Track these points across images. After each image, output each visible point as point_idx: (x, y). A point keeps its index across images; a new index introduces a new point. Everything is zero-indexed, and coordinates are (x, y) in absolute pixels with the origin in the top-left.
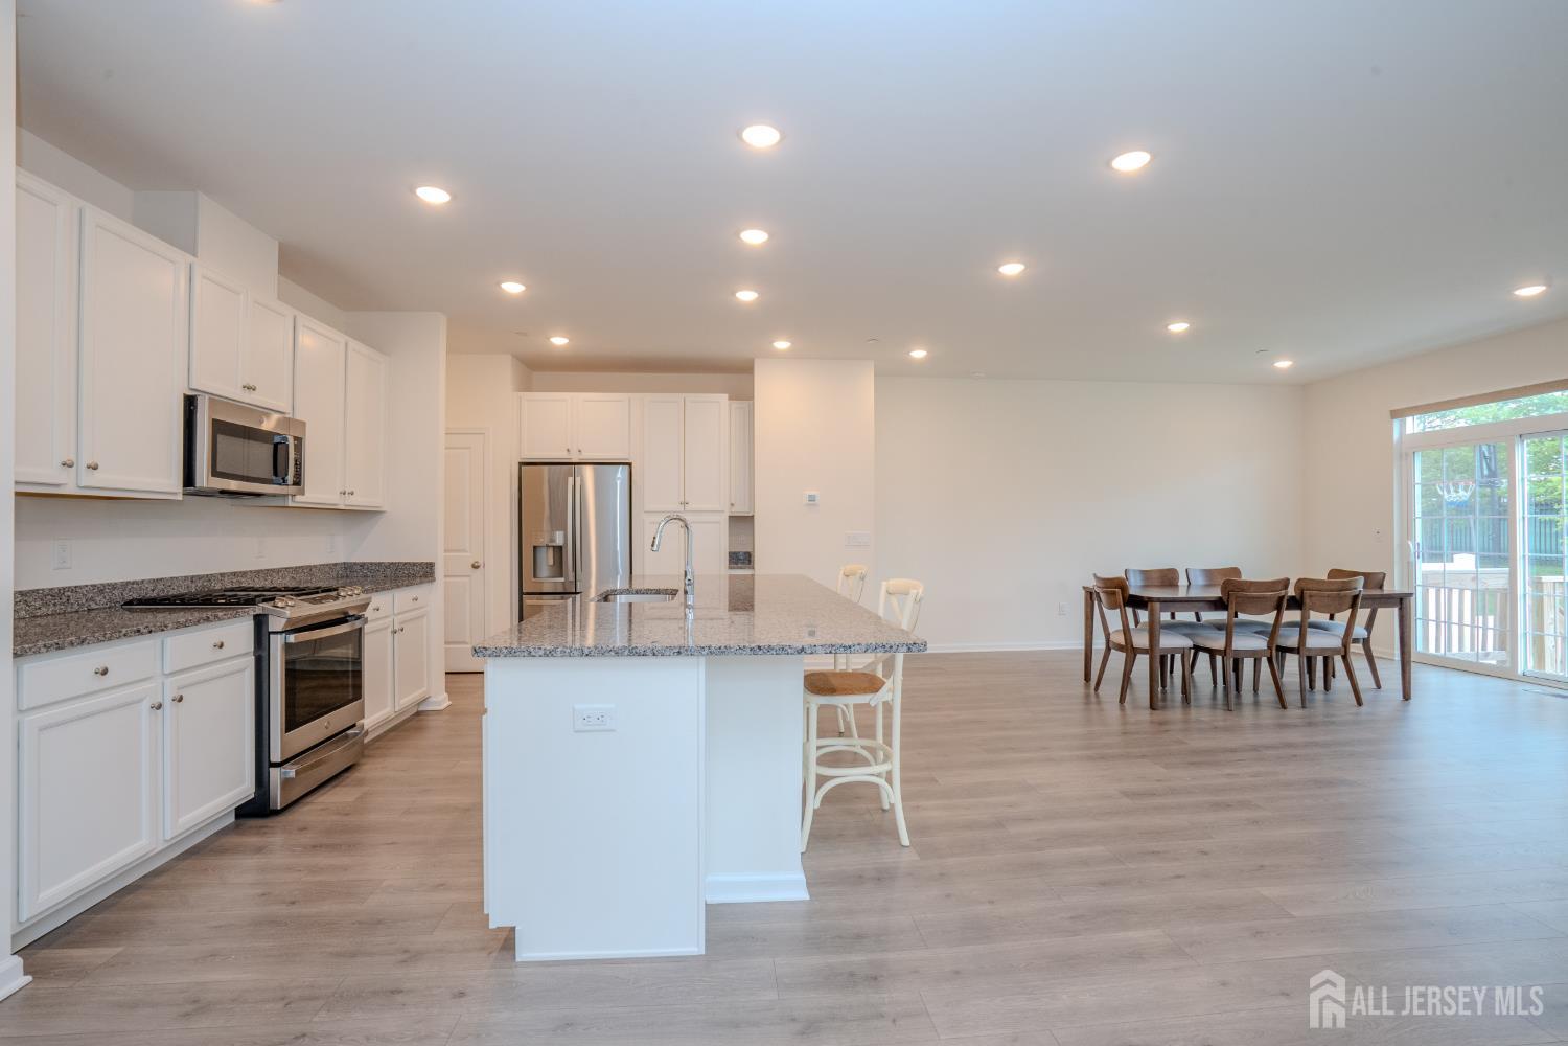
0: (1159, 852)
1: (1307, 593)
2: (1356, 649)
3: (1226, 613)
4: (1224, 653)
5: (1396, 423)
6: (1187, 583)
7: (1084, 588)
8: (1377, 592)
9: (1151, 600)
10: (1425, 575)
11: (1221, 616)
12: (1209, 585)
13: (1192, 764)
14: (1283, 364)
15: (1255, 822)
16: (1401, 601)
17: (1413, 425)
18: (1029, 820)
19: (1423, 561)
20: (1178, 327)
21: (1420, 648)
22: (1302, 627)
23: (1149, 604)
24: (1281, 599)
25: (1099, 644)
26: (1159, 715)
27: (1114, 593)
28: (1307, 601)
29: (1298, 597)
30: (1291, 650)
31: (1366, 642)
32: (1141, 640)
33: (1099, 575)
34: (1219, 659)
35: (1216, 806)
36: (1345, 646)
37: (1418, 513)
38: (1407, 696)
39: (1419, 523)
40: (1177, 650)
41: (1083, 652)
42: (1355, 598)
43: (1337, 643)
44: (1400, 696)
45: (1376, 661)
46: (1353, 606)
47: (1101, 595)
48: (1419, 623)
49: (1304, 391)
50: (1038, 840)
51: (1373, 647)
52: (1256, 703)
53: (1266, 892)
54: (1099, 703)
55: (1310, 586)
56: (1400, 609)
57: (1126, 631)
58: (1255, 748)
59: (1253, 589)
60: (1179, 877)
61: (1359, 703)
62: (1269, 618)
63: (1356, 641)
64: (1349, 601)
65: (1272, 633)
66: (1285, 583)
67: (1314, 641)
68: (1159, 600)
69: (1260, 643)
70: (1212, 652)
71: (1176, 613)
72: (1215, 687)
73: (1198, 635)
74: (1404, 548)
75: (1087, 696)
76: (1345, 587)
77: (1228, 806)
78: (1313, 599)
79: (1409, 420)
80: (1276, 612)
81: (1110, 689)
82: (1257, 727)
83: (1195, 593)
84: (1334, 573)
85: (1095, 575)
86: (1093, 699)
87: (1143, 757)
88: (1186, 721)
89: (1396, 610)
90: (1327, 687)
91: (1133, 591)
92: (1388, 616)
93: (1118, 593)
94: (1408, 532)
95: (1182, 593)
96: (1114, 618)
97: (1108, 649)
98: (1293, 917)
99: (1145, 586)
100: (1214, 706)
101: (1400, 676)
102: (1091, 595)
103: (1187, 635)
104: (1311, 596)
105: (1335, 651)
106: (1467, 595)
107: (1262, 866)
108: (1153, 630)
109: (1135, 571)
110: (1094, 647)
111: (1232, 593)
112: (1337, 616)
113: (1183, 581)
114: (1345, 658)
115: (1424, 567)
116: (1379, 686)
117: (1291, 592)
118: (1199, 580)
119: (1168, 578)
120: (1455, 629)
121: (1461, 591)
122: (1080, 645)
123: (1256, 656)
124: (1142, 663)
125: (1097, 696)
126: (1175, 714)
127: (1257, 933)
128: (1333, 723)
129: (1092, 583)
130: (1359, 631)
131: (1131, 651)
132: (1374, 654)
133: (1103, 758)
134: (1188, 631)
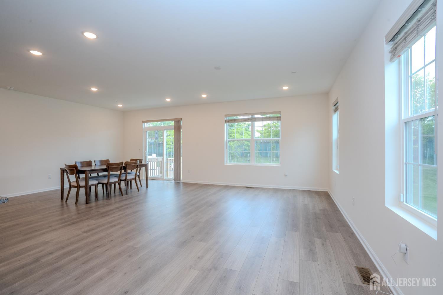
0: (99, 246)
1: (127, 165)
2: (137, 178)
3: (107, 172)
4: (106, 184)
5: (143, 124)
6: (95, 165)
7: (60, 169)
8: (141, 164)
9: (86, 171)
10: (149, 159)
11: (106, 173)
12: (101, 165)
13: (103, 217)
14: (120, 106)
15: (122, 227)
16: (146, 166)
17: (147, 125)
18: (51, 253)
19: (148, 156)
20: (94, 89)
21: (150, 176)
22: (126, 174)
23: (85, 172)
24: (121, 167)
25: (67, 186)
26: (88, 205)
27: (73, 170)
28: (127, 167)
29: (125, 167)
30: (123, 180)
31: (139, 176)
32: (82, 183)
33: (66, 164)
34: (105, 185)
35: (112, 227)
36: (135, 177)
37: (147, 145)
38: (147, 187)
39: (147, 147)
40: (93, 185)
41: (60, 190)
42: (137, 165)
43: (133, 177)
44: (146, 188)
45: (141, 180)
46: (137, 168)
47: (68, 171)
48: (150, 170)
49: (124, 113)
50: (56, 259)
51: (140, 177)
52: (115, 196)
53: (129, 244)
54: (67, 206)
55: (128, 163)
56: (146, 167)
57: (77, 181)
58: (118, 208)
59: (115, 165)
60: (106, 250)
61: (139, 191)
62: (118, 173)
63: (137, 176)
64: (136, 166)
65: (119, 177)
66: (122, 163)
67: (129, 177)
68: (89, 171)
69: (116, 180)
70: (103, 184)
71: (92, 174)
72: (104, 194)
73: (99, 179)
74: (145, 153)
75: (62, 205)
76: (136, 163)
77: (115, 225)
78: (129, 167)
79: (146, 123)
80: (120, 171)
81: (72, 201)
82: (115, 203)
83: (97, 168)
84: (132, 160)
85: (65, 164)
86: (65, 205)
87: (87, 219)
88: (96, 205)
89: (145, 168)
90: (131, 188)
91: (79, 168)
92: (143, 169)
93: (73, 169)
94: (146, 150)
95: (93, 168)
96: (73, 178)
97: (70, 188)
98: (137, 248)
99: (82, 167)
100: (103, 199)
101: (146, 182)
102: (63, 171)
103: (96, 180)
104: (128, 166)
105: (133, 179)
106: (155, 163)
107: (127, 238)
108: (86, 180)
109: (78, 162)
110: (64, 187)
111: (109, 167)
112: (132, 170)
113: (93, 164)
114: (135, 180)
115: (149, 157)
116: (141, 186)
117: (124, 165)
118: (98, 164)
119: (89, 164)
120: (155, 170)
121: (154, 162)
122: (59, 187)
123: (115, 183)
124: (82, 191)
125: (66, 204)
126: (93, 204)
127: (130, 256)
128: (134, 197)
129: (64, 167)
130: (138, 174)
131: (78, 187)
132: (140, 179)
133: (74, 223)
134: (96, 179)
